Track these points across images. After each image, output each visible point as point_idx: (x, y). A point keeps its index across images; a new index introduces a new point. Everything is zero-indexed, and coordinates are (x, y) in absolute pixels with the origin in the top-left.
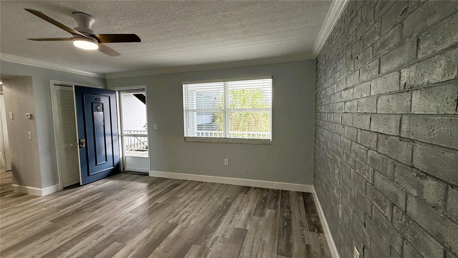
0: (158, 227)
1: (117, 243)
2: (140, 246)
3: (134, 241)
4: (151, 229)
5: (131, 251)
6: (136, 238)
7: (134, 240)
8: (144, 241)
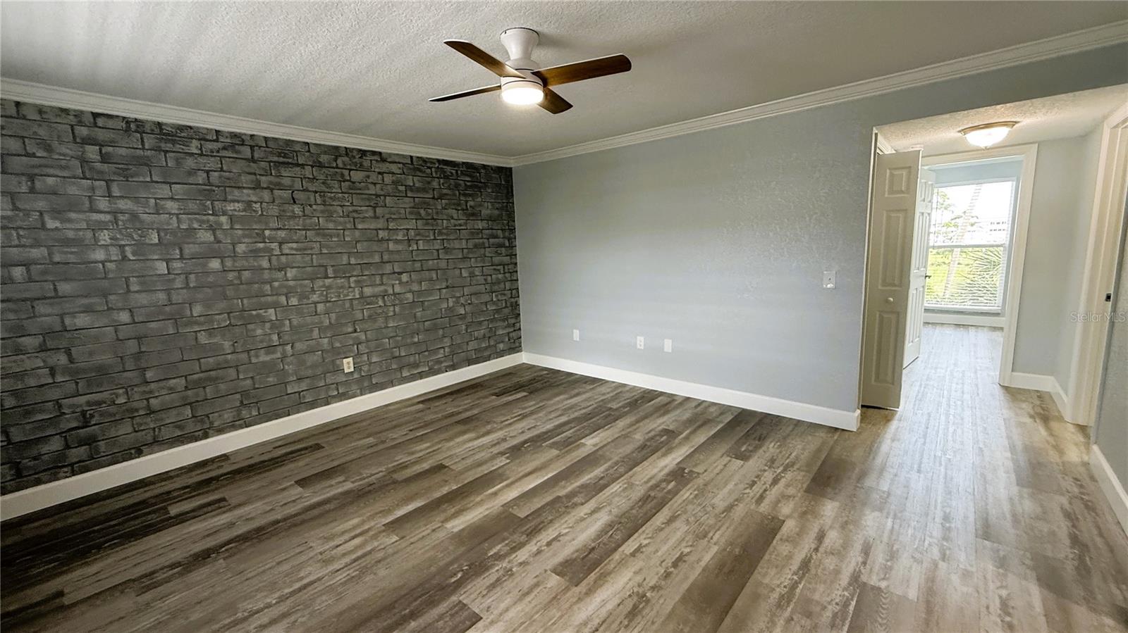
0: (429, 531)
1: (519, 515)
2: (478, 499)
3: (487, 509)
4: (446, 528)
5: (495, 494)
6: (482, 515)
7: (487, 512)
8: (469, 506)
